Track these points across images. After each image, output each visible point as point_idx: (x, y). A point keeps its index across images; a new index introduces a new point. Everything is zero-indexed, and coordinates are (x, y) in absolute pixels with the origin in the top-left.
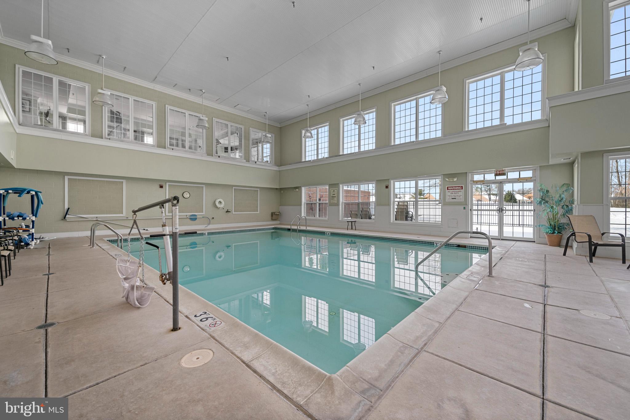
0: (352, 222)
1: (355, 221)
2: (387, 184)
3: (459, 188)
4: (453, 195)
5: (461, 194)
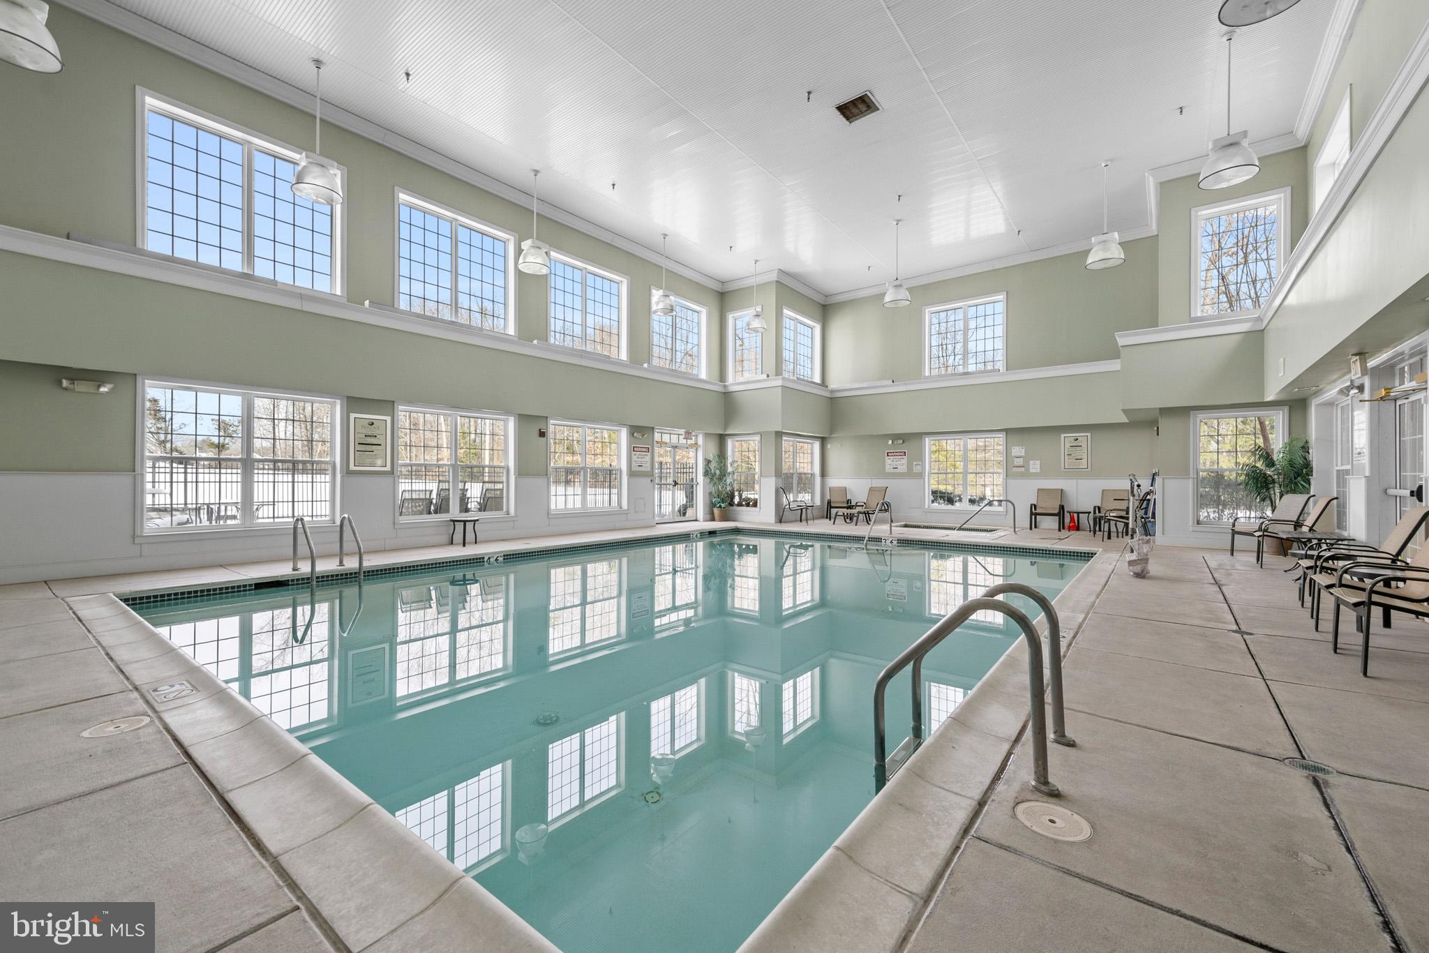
0: (465, 522)
1: (475, 521)
2: (543, 427)
3: (645, 450)
4: (640, 460)
5: (648, 458)
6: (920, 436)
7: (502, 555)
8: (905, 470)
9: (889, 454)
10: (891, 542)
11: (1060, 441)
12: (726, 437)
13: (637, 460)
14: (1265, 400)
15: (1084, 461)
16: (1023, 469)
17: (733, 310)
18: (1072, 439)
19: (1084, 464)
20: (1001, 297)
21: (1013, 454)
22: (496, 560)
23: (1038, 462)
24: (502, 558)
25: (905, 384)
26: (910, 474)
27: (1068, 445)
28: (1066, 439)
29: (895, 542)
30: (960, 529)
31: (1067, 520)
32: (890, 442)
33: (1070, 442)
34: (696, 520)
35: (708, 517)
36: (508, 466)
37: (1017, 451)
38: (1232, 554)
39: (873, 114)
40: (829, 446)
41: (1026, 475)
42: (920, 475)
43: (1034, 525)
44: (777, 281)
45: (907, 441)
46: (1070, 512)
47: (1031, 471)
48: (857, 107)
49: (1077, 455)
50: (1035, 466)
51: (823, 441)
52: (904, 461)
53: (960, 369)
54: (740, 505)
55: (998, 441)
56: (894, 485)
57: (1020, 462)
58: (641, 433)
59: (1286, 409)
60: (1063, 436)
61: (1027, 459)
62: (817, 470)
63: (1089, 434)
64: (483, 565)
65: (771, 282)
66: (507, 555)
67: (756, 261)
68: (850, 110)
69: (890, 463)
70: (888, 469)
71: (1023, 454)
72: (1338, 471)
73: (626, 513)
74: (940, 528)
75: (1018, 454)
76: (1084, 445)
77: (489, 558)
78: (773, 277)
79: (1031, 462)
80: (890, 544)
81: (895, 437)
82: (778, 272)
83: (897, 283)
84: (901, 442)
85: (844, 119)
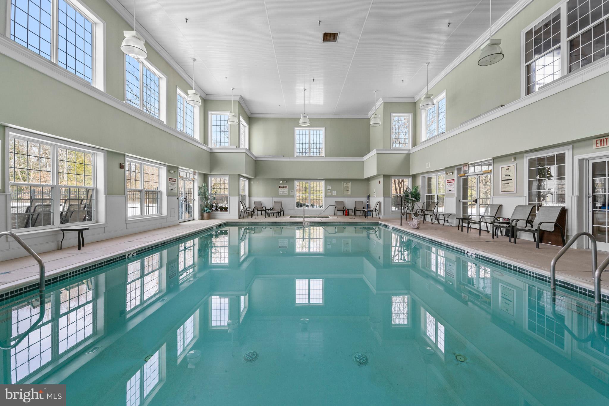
2: (122, 162)
3: (174, 180)
4: (172, 186)
5: (175, 186)
6: (292, 180)
7: (136, 251)
8: (287, 194)
9: (280, 187)
10: (307, 224)
11: (342, 184)
12: (208, 176)
13: (171, 186)
14: (411, 174)
15: (349, 191)
16: (330, 194)
17: (212, 110)
18: (346, 184)
19: (349, 192)
20: (323, 129)
21: (327, 188)
22: (133, 255)
23: (335, 191)
24: (136, 254)
25: (290, 158)
26: (289, 195)
27: (344, 186)
28: (344, 184)
29: (309, 224)
30: (318, 217)
31: (346, 212)
32: (281, 182)
33: (345, 185)
34: (194, 220)
35: (200, 217)
36: (96, 188)
37: (329, 187)
38: (406, 220)
39: (333, 43)
40: (252, 182)
41: (332, 196)
42: (293, 196)
43: (335, 214)
44: (238, 101)
45: (288, 182)
46: (347, 209)
47: (333, 194)
48: (329, 37)
49: (347, 189)
50: (334, 193)
51: (249, 179)
52: (287, 190)
53: (308, 154)
54: (216, 210)
55: (322, 183)
56: (285, 200)
57: (329, 191)
58: (172, 170)
59: (412, 177)
60: (343, 182)
61: (332, 190)
62: (247, 193)
63: (350, 182)
64: (125, 261)
65: (236, 101)
66: (138, 251)
67: (233, 89)
68: (327, 37)
69: (280, 190)
70: (280, 193)
71: (331, 188)
72: (426, 195)
73: (165, 218)
74: (309, 217)
75: (329, 188)
76: (349, 186)
77: (128, 255)
78: (237, 99)
79: (333, 191)
80: (307, 225)
81: (283, 180)
82: (240, 97)
83: (305, 115)
84: (285, 182)
85: (322, 39)
